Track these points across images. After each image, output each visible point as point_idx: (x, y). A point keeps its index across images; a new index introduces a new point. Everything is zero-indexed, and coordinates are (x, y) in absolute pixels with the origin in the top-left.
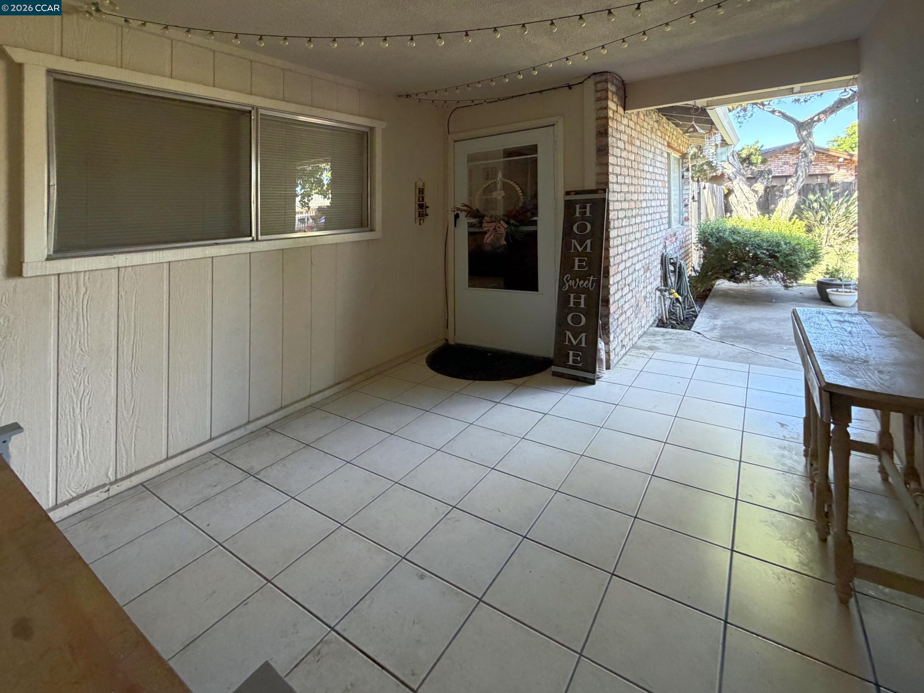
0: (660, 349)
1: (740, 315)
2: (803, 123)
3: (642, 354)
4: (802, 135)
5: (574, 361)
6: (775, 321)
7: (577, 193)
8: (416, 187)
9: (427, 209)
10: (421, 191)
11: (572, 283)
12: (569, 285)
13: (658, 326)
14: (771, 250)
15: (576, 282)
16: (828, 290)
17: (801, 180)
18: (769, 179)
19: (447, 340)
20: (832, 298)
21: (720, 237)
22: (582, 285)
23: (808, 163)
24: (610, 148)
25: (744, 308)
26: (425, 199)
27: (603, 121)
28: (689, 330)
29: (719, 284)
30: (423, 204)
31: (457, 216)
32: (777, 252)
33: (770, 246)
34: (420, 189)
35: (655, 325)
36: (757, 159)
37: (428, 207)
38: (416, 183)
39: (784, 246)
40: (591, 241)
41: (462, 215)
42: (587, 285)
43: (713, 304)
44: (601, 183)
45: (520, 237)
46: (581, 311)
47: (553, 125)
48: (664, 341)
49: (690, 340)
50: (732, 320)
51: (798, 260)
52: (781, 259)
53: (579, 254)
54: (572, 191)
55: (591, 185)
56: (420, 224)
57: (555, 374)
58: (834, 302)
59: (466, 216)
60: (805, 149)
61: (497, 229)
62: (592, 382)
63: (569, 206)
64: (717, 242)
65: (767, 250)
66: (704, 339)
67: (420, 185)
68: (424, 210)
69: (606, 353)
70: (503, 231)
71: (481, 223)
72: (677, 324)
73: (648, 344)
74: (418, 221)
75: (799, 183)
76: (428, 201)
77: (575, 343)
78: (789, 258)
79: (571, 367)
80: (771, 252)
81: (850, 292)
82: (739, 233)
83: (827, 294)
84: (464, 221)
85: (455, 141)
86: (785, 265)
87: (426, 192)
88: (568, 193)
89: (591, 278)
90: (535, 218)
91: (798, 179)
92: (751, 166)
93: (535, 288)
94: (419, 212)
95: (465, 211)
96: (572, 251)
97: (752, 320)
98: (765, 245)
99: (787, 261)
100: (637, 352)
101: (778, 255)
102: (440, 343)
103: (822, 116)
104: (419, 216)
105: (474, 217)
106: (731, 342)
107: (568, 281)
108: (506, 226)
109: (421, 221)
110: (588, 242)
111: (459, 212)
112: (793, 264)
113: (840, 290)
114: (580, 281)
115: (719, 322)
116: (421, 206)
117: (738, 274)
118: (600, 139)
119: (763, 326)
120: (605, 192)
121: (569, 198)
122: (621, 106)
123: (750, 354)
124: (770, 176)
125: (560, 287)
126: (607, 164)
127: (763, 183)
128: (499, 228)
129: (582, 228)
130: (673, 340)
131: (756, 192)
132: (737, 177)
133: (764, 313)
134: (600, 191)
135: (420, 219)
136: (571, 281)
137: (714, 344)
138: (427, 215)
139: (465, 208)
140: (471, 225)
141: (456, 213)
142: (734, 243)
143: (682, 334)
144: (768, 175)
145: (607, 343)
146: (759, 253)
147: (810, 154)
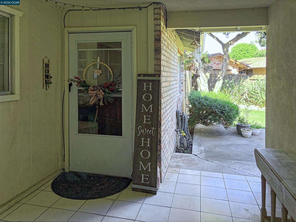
0: (182, 167)
1: (210, 143)
2: (225, 45)
3: (174, 171)
4: (224, 50)
5: (145, 180)
6: (225, 147)
7: (144, 75)
8: (43, 63)
9: (51, 79)
10: (47, 66)
11: (142, 131)
12: (141, 132)
13: (176, 152)
14: (221, 109)
15: (145, 131)
16: (241, 129)
17: (224, 72)
18: (211, 71)
19: (64, 169)
20: (243, 133)
21: (200, 101)
22: (148, 132)
23: (227, 64)
24: (162, 50)
25: (210, 139)
26: (50, 71)
27: (158, 33)
28: (191, 153)
29: (197, 126)
30: (48, 75)
31: (70, 85)
32: (224, 111)
33: (221, 107)
34: (46, 64)
35: (175, 151)
36: (207, 60)
37: (51, 77)
38: (43, 60)
39: (227, 108)
40: (152, 106)
41: (74, 84)
42: (151, 133)
43: (197, 137)
44: (157, 71)
45: (112, 101)
46: (148, 149)
47: (131, 31)
48: (182, 161)
49: (193, 160)
50: (207, 147)
51: (232, 115)
52: (226, 114)
53: (146, 113)
54: (141, 74)
55: (151, 71)
56: (46, 89)
57: (134, 189)
58: (243, 135)
59: (77, 86)
60: (225, 57)
61: (98, 95)
62: (154, 193)
63: (140, 83)
64: (199, 104)
65: (220, 109)
66: (199, 159)
67: (46, 61)
68: (49, 80)
69: (160, 173)
70: (101, 97)
71: (87, 90)
72: (185, 150)
73: (175, 164)
74: (45, 87)
75: (223, 74)
76: (51, 73)
77: (145, 169)
78: (229, 114)
79: (143, 185)
80: (221, 110)
81: (249, 130)
82: (208, 100)
83: (241, 131)
84: (75, 88)
85: (69, 33)
86: (227, 117)
87: (50, 66)
88: (139, 75)
89: (153, 128)
90: (120, 90)
91: (223, 72)
92: (204, 64)
93: (120, 134)
94: (46, 81)
95: (76, 81)
96: (142, 111)
97: (216, 146)
98: (219, 107)
99: (228, 115)
100: (171, 169)
101: (224, 112)
102: (59, 173)
103: (232, 42)
104: (46, 84)
105: (83, 86)
106: (211, 160)
107: (140, 130)
108: (103, 93)
109: (47, 87)
110: (151, 106)
111: (72, 82)
112: (231, 117)
113: (245, 129)
114: (147, 130)
115: (202, 148)
116: (47, 77)
117: (207, 121)
118: (157, 43)
119: (221, 150)
120: (160, 77)
121: (139, 78)
122: (165, 25)
123: (220, 167)
124: (212, 69)
125: (136, 134)
126: (160, 59)
127: (209, 73)
128: (99, 94)
129: (147, 97)
130: (186, 161)
131: (207, 77)
132: (201, 69)
133: (219, 142)
134: (157, 76)
135: (46, 86)
136: (142, 130)
137: (204, 162)
138: (51, 83)
139: (76, 80)
140: (80, 91)
141: (70, 82)
142: (207, 105)
143: (189, 156)
144: (211, 69)
145: (160, 167)
146: (217, 111)
147: (227, 60)
